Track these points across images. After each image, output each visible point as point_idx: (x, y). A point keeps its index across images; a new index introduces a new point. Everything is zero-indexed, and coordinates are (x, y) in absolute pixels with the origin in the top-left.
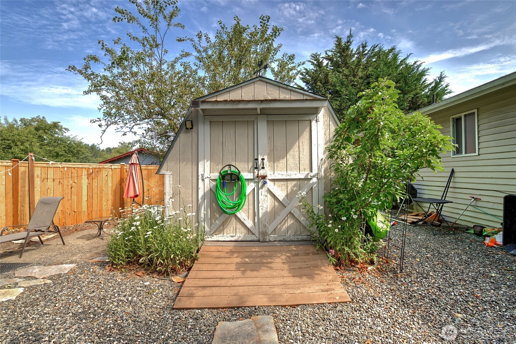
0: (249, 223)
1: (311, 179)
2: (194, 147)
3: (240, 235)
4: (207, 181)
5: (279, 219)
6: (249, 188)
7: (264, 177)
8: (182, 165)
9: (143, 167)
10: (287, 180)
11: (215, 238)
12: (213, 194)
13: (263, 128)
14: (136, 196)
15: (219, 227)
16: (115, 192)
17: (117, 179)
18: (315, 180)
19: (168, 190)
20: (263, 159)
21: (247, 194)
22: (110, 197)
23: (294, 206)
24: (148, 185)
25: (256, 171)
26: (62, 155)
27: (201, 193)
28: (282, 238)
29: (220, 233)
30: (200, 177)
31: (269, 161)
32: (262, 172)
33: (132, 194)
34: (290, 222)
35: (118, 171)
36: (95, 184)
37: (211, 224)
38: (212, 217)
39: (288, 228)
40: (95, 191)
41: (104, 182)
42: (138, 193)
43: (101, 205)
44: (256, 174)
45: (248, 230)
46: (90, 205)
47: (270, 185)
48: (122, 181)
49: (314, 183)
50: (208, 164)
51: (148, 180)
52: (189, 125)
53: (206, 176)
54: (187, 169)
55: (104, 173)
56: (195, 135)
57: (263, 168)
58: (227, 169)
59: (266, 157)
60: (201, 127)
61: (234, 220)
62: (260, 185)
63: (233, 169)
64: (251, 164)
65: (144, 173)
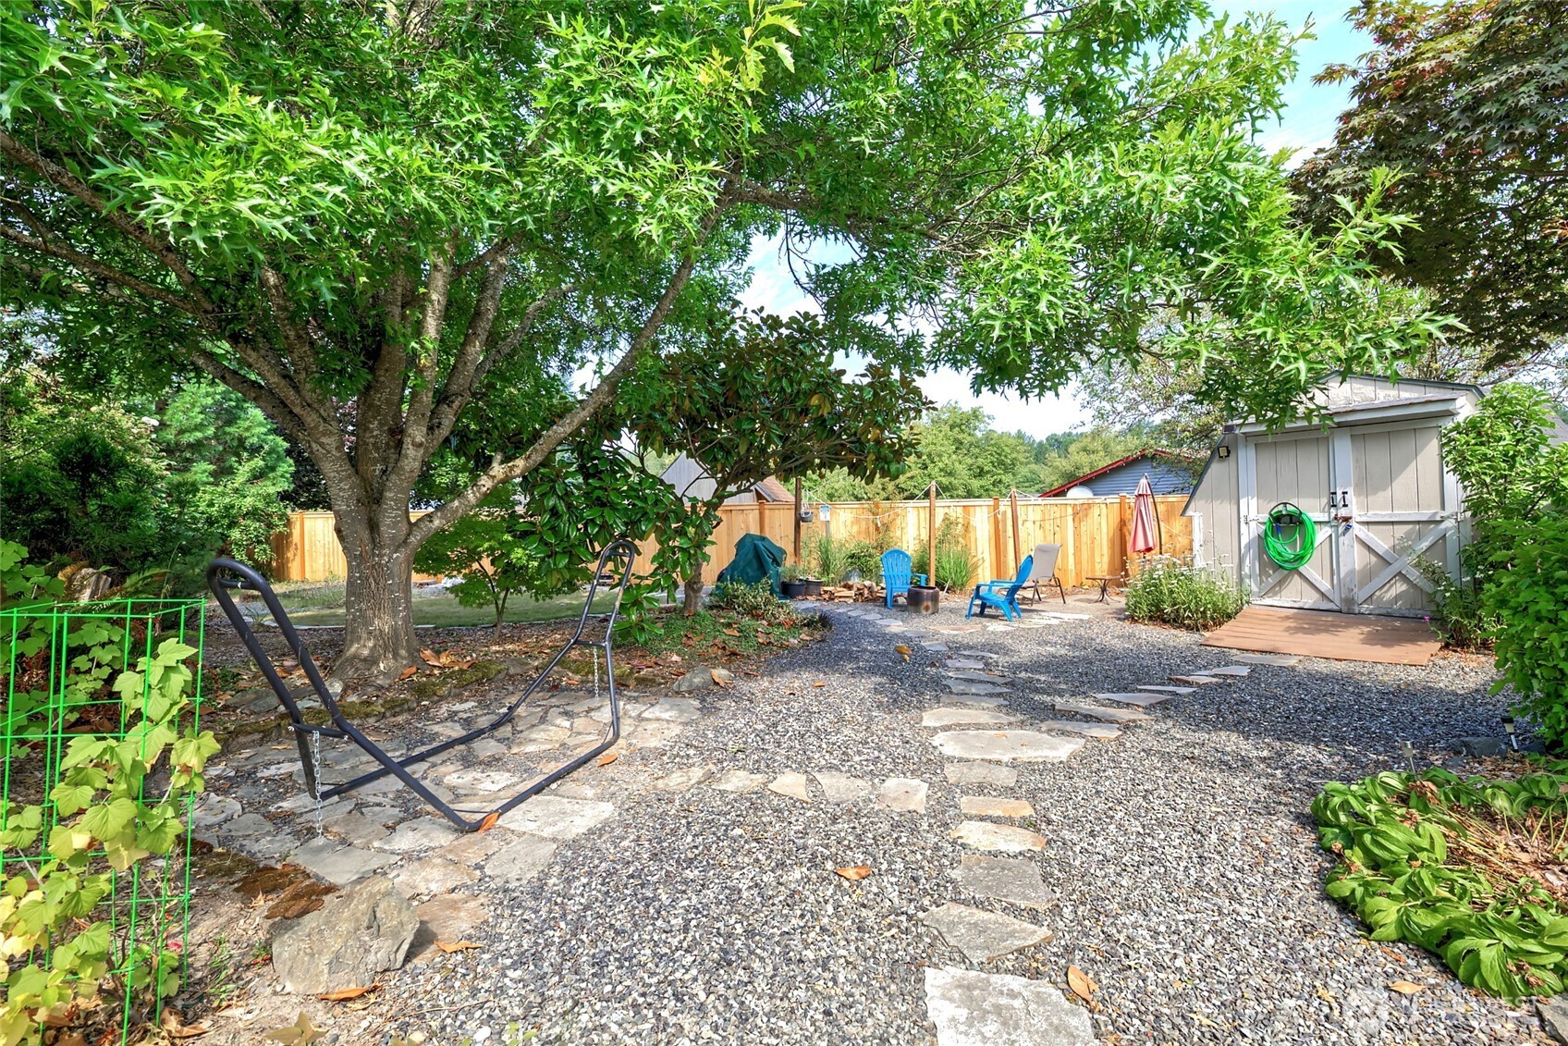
0: (1325, 585)
1: (1441, 521)
2: (1233, 480)
3: (1310, 599)
4: (1253, 524)
5: (1378, 582)
6: (1321, 535)
7: (1347, 519)
8: (1216, 504)
9: (1159, 498)
10: (1393, 523)
11: (1268, 601)
12: (1262, 539)
13: (1343, 450)
14: (1149, 550)
15: (1274, 586)
16: (1112, 542)
17: (1115, 521)
18: (1450, 523)
19: (1198, 537)
20: (1345, 493)
21: (1316, 544)
22: (1106, 550)
23: (1407, 563)
24: (1169, 531)
25: (1333, 510)
26: (988, 472)
27: (1244, 541)
28: (1384, 612)
29: (1275, 594)
30: (1242, 520)
31: (1358, 494)
32: (1343, 512)
33: (1141, 545)
34: (1400, 587)
35: (1116, 507)
36: (1083, 528)
37: (1261, 581)
38: (1262, 572)
39: (1397, 598)
40: (1084, 539)
41: (1096, 526)
42: (1151, 545)
43: (1093, 562)
44: (1333, 515)
45: (1323, 594)
46: (1078, 562)
47: (1357, 530)
48: (1123, 523)
49: (1446, 530)
50: (1254, 502)
51: (1168, 520)
52: (1223, 452)
53: (1250, 518)
54: (1224, 510)
55: (1096, 511)
56: (1233, 464)
57: (1345, 505)
58: (1281, 508)
59: (1351, 491)
60: (1241, 453)
61: (1296, 577)
62: (1341, 529)
63: (1290, 508)
64: (1325, 500)
65: (1161, 508)
